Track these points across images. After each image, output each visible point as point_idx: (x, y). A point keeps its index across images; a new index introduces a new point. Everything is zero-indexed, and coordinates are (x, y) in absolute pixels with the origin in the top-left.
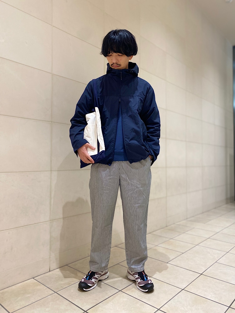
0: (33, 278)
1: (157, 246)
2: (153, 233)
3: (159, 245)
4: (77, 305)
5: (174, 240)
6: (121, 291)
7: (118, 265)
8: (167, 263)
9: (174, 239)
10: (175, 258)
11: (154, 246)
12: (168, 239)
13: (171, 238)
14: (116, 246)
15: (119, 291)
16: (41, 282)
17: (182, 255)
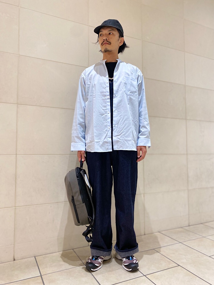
0: (73, 249)
1: (205, 237)
2: (205, 224)
3: (207, 236)
4: (97, 280)
6: (145, 276)
7: (153, 250)
8: (210, 257)
11: (202, 237)
14: (159, 232)
15: (143, 275)
16: (77, 254)
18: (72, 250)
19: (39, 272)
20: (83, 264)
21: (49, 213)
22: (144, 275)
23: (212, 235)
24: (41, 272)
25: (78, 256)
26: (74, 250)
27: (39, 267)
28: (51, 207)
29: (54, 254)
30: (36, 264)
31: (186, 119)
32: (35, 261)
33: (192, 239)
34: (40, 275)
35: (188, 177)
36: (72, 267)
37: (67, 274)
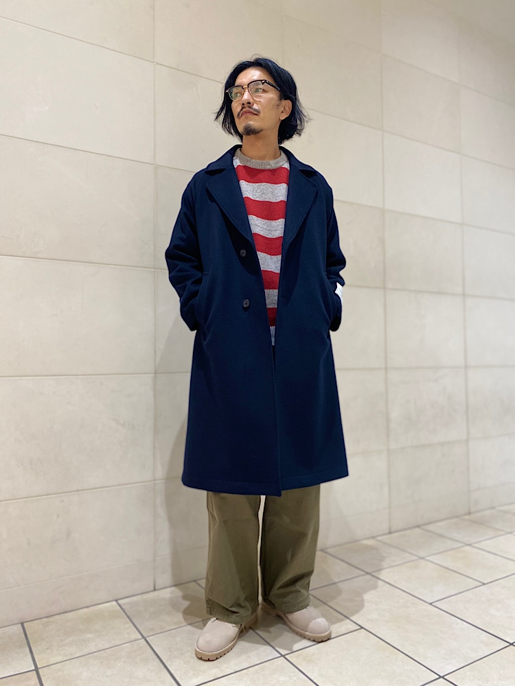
0: (116, 601)
1: (423, 558)
2: (426, 527)
3: (429, 556)
5: (475, 547)
8: (431, 604)
9: (475, 545)
10: (456, 595)
11: (415, 558)
12: (461, 545)
13: (469, 543)
15: (279, 655)
16: (126, 611)
17: (478, 588)
18: (114, 603)
19: (31, 661)
20: (140, 637)
21: (58, 516)
22: (282, 656)
23: (440, 553)
24: (36, 659)
25: (128, 617)
26: (119, 602)
27: (33, 649)
28: (62, 501)
29: (71, 614)
30: (25, 641)
31: (385, 288)
32: (23, 636)
33: (395, 564)
34: (34, 668)
35: (388, 420)
36: (112, 646)
37: (101, 663)
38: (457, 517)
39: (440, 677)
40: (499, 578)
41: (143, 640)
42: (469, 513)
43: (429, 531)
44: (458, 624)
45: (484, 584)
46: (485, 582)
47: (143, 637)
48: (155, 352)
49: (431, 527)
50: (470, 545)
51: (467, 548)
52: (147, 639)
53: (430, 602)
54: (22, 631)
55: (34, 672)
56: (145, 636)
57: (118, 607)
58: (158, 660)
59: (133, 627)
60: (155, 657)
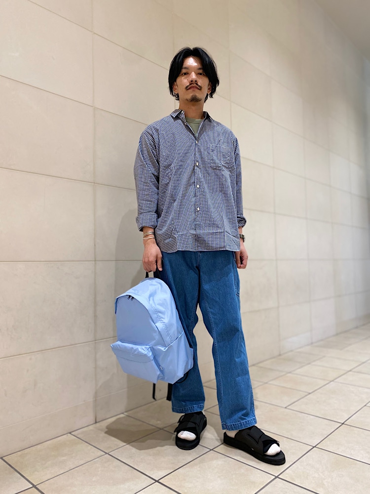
2: (258, 365)
5: (293, 374)
8: (286, 408)
10: (297, 401)
12: (284, 373)
13: (289, 371)
15: (209, 450)
16: (82, 439)
17: (308, 396)
18: (69, 434)
19: (27, 481)
20: (104, 454)
21: (28, 371)
22: (211, 450)
23: (275, 379)
24: (29, 480)
25: (86, 442)
26: (72, 433)
27: (22, 474)
28: (31, 359)
29: (39, 446)
30: (12, 469)
32: (9, 467)
34: (32, 486)
36: (85, 462)
37: (84, 474)
38: (274, 358)
39: (314, 447)
40: (316, 389)
41: (107, 455)
42: (280, 355)
43: (261, 367)
44: (307, 417)
45: (310, 394)
46: (310, 392)
47: (106, 453)
48: (95, 245)
49: (261, 365)
50: (290, 373)
51: (289, 375)
52: (110, 453)
53: (285, 406)
54: (5, 463)
55: (33, 488)
56: (107, 452)
57: (75, 438)
58: (127, 466)
59: (95, 448)
60: (123, 464)
